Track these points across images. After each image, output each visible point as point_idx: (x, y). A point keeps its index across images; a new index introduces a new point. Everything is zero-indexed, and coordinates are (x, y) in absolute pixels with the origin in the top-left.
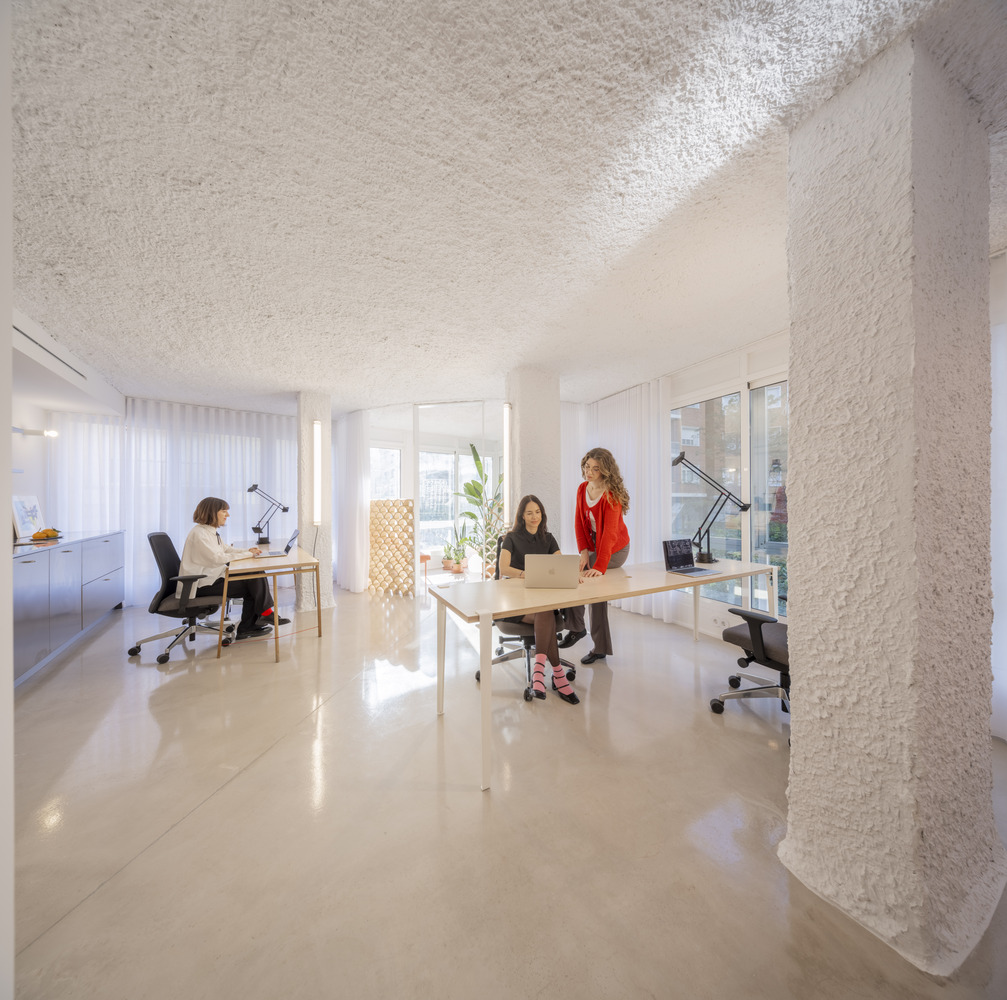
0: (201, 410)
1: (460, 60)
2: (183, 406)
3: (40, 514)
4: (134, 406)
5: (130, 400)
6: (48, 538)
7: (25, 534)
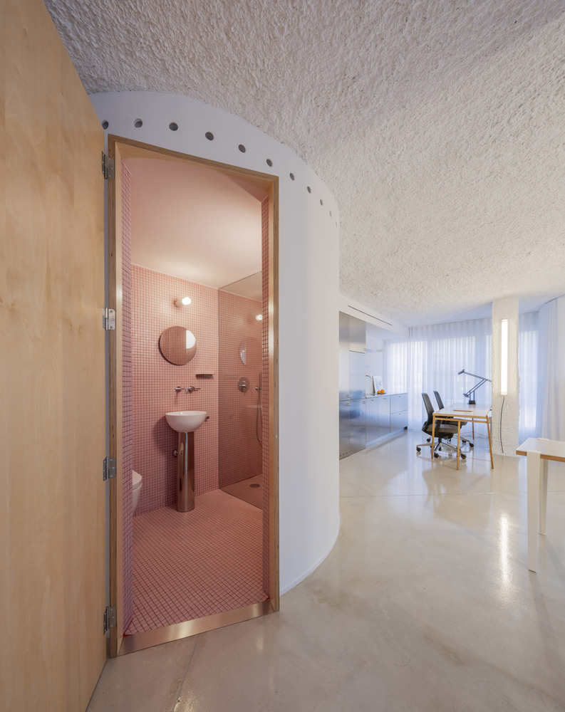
3: (382, 383)
4: (413, 331)
5: (410, 329)
6: (381, 393)
7: (376, 391)
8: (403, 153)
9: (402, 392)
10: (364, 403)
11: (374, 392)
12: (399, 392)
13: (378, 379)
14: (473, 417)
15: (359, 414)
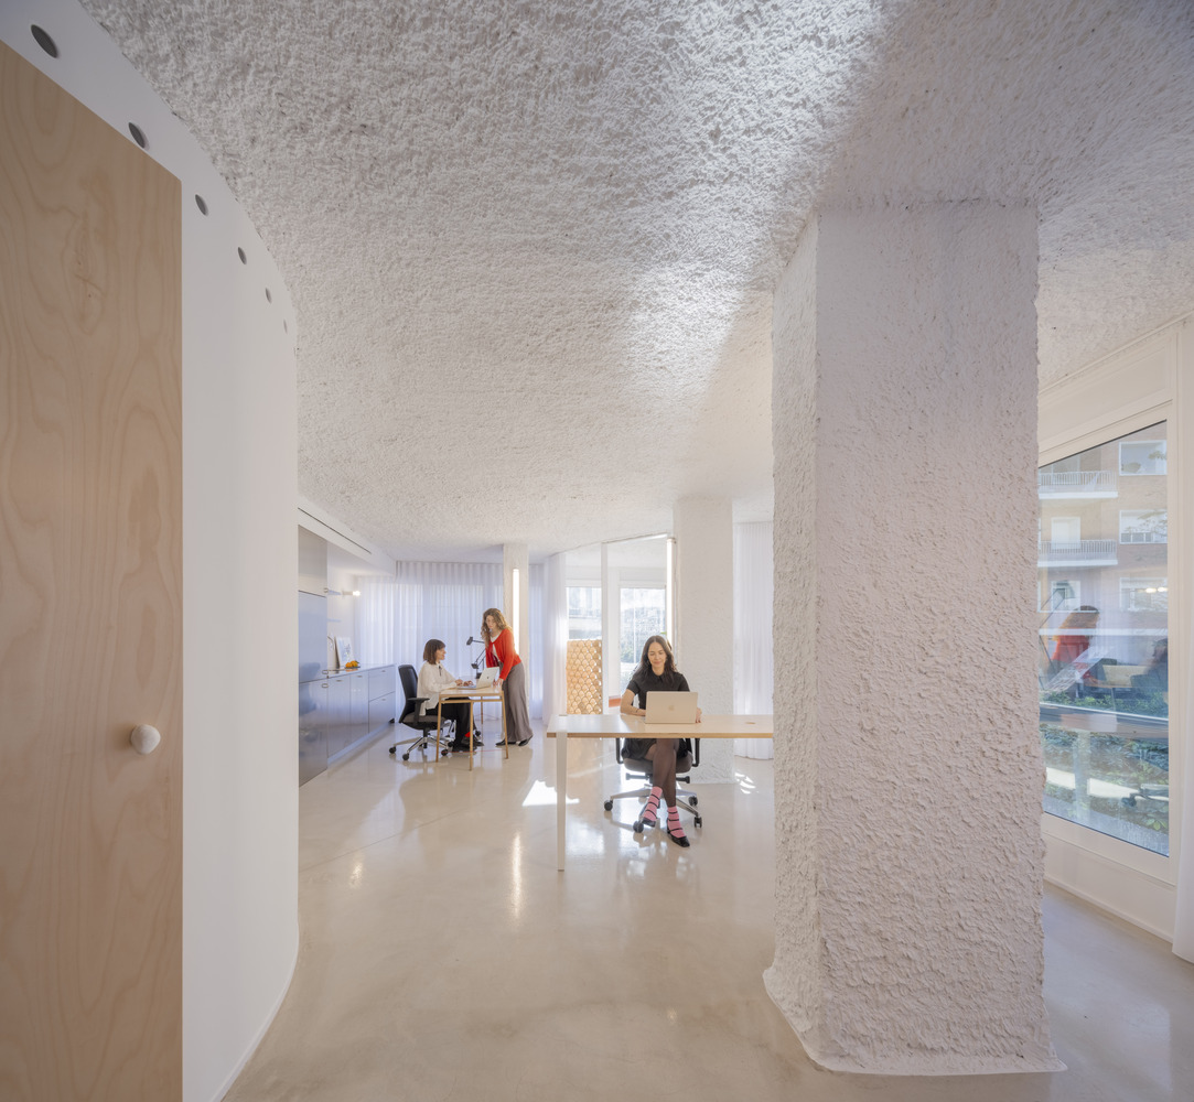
0: (442, 566)
1: (495, 350)
2: (431, 563)
3: (351, 650)
4: (402, 568)
5: (399, 563)
6: (353, 666)
7: (343, 664)
8: (424, 299)
9: (387, 664)
10: (325, 686)
11: (338, 665)
12: (380, 664)
13: (344, 641)
14: (482, 695)
15: (314, 708)
